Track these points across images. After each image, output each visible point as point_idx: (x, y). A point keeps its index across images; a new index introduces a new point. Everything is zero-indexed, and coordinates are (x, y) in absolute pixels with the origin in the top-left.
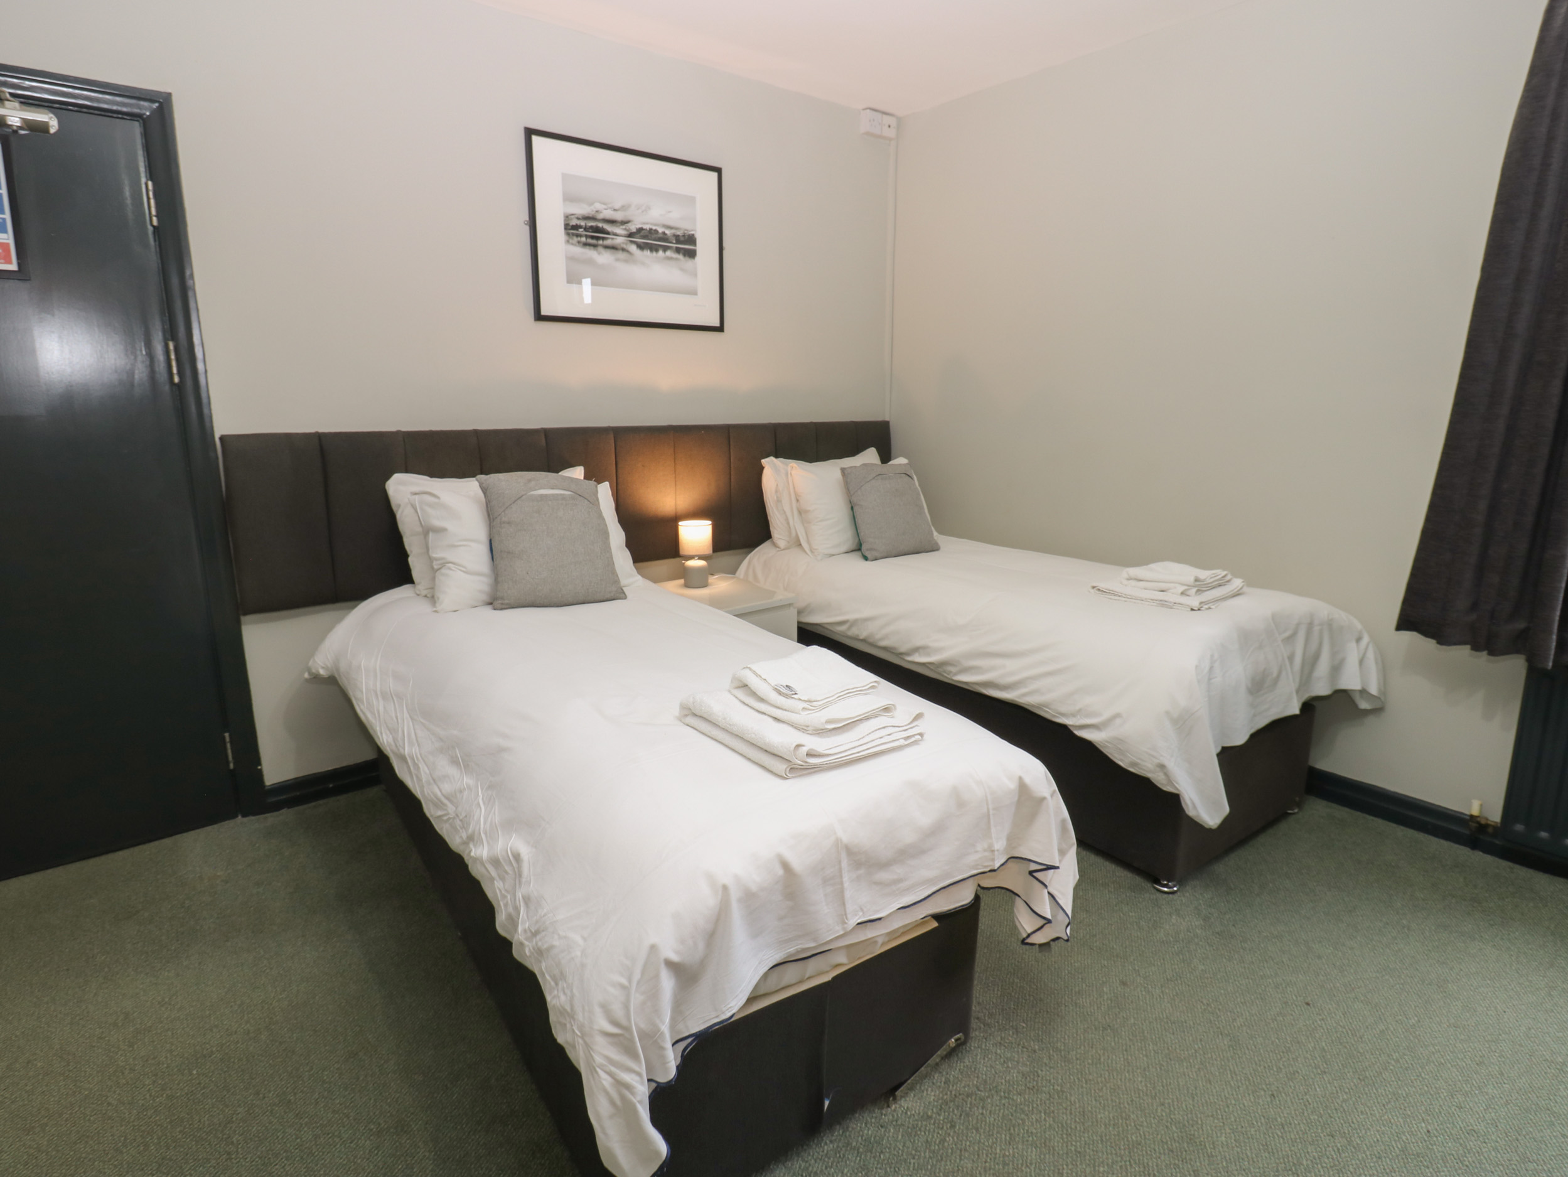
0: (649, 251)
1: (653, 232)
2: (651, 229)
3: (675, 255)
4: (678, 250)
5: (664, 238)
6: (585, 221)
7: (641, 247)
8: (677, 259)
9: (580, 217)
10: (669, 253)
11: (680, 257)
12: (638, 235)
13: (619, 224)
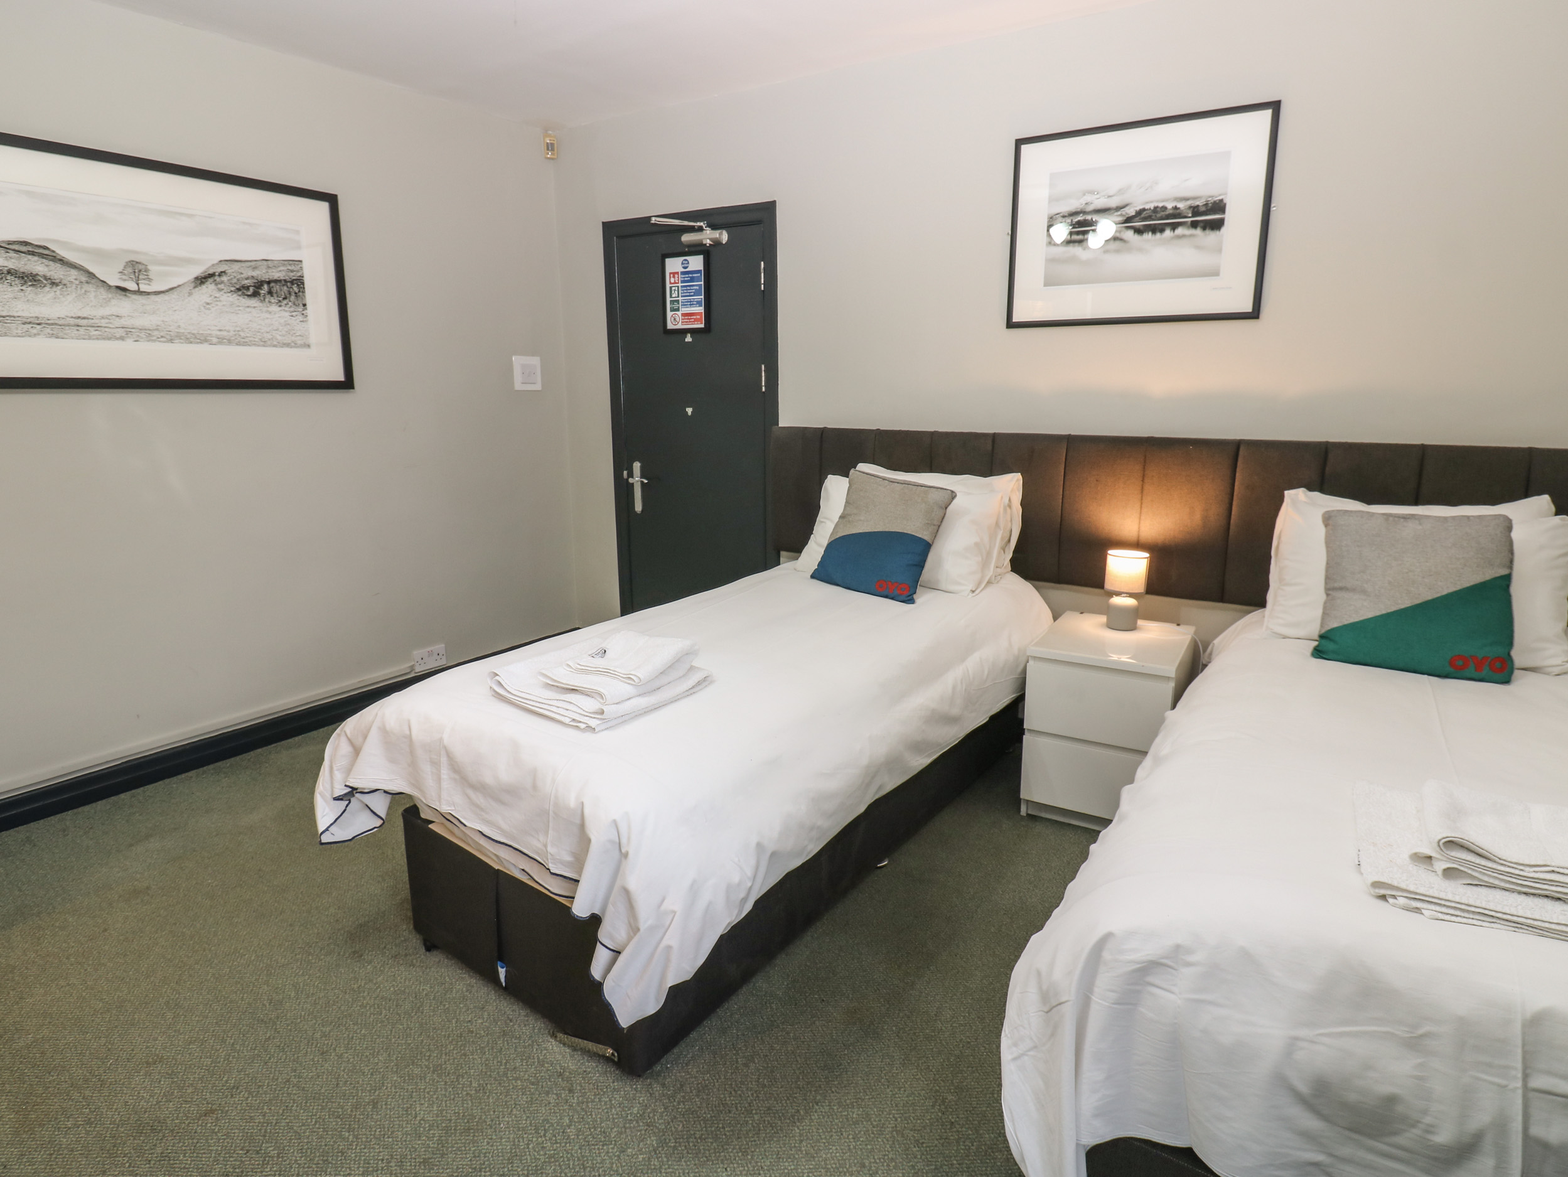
0: (1150, 233)
1: (1158, 209)
2: (1156, 208)
3: (1192, 231)
4: (1194, 225)
5: (1176, 213)
6: (1071, 218)
7: (1139, 231)
8: (1191, 236)
9: (1066, 214)
10: (1180, 231)
11: (1198, 232)
12: (1137, 219)
13: (1112, 211)
